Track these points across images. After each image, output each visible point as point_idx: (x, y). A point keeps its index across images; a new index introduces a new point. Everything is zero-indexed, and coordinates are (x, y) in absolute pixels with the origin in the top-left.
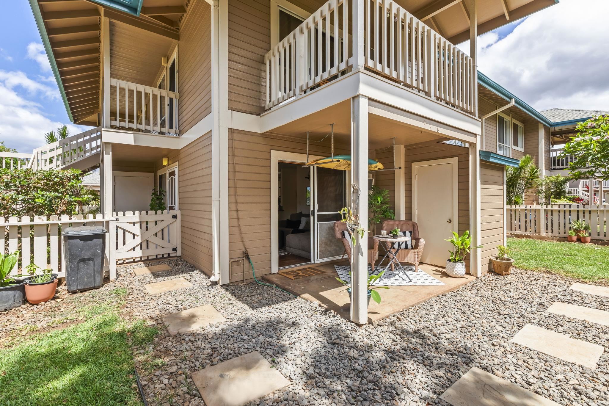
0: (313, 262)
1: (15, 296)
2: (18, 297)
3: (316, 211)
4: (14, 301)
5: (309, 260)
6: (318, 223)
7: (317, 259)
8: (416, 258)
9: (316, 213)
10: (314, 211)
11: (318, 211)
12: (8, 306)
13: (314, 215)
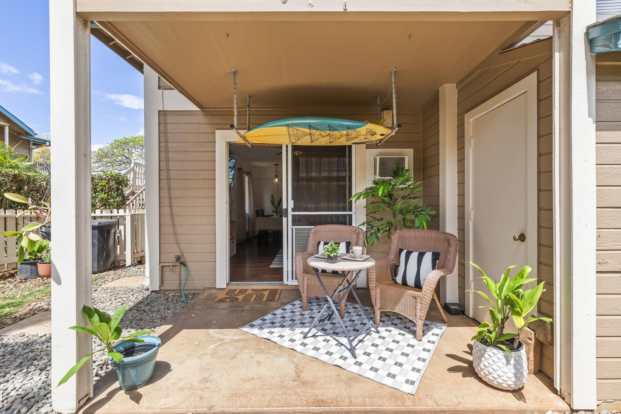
0: (285, 281)
1: (32, 269)
2: (34, 271)
3: (290, 210)
4: (31, 274)
5: (281, 279)
6: (294, 227)
7: (293, 279)
8: (418, 311)
9: (290, 213)
10: (287, 209)
11: (293, 210)
12: (26, 276)
13: (287, 216)
